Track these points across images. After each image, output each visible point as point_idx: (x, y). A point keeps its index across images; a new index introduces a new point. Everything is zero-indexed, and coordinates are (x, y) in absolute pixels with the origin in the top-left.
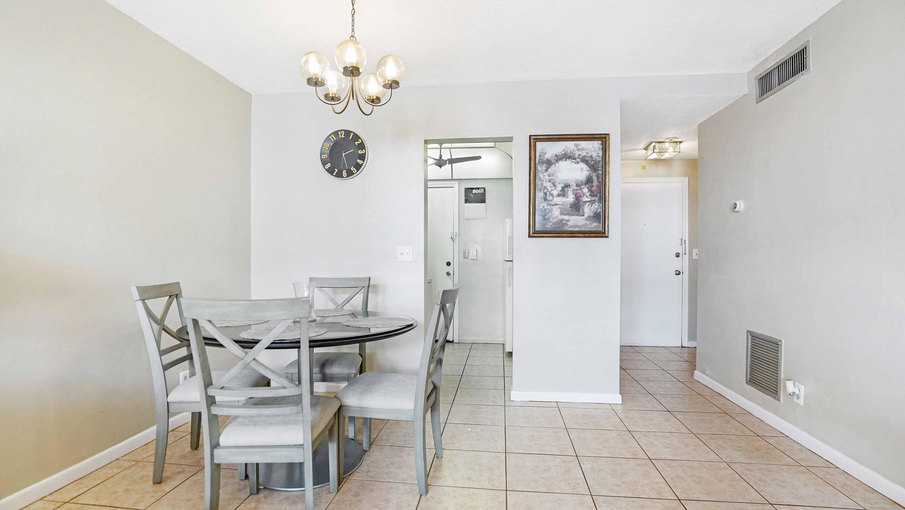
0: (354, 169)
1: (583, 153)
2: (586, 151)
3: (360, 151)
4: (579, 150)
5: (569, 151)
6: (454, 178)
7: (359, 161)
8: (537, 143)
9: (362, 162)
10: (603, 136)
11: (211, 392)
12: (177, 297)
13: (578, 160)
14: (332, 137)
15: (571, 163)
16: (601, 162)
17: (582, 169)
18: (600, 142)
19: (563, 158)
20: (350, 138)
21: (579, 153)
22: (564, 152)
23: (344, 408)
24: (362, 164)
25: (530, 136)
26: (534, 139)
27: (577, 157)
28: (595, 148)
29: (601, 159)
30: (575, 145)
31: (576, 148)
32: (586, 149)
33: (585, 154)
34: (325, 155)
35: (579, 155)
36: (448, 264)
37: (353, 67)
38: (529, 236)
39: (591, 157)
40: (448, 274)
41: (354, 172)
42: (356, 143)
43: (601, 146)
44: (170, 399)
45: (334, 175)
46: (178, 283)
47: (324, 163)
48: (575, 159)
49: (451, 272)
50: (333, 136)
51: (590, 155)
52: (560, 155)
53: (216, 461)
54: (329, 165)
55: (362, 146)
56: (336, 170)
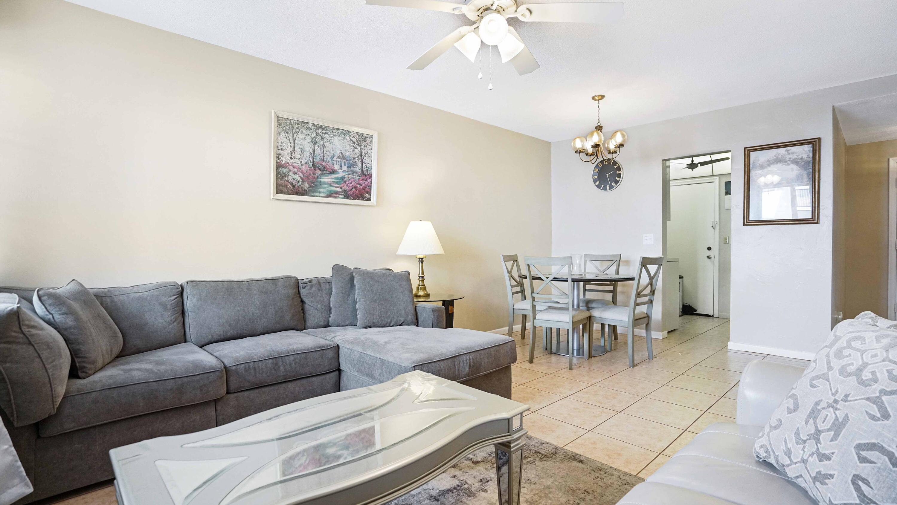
0: (614, 184)
1: (793, 156)
2: (796, 155)
3: (618, 171)
4: (789, 154)
5: (780, 155)
6: (715, 174)
7: (617, 178)
8: (751, 153)
9: (619, 179)
10: (813, 140)
11: (534, 295)
12: (516, 262)
13: (789, 162)
14: (600, 165)
15: (782, 165)
16: (812, 161)
17: (792, 169)
18: (810, 145)
19: (775, 162)
20: (611, 164)
21: (790, 156)
22: (775, 158)
23: (593, 318)
24: (619, 180)
25: (745, 148)
26: (748, 150)
27: (788, 160)
28: (805, 151)
29: (811, 159)
30: (786, 151)
31: (786, 153)
32: (796, 153)
33: (796, 157)
34: (595, 177)
35: (790, 158)
36: (709, 249)
37: (596, 145)
38: (744, 225)
39: (802, 158)
40: (709, 257)
41: (614, 186)
42: (615, 167)
43: (812, 149)
44: (514, 307)
45: (601, 188)
46: (516, 255)
47: (595, 181)
48: (785, 162)
49: (712, 256)
50: (600, 163)
51: (800, 157)
52: (771, 160)
53: (535, 325)
54: (598, 183)
55: (619, 169)
56: (603, 186)
